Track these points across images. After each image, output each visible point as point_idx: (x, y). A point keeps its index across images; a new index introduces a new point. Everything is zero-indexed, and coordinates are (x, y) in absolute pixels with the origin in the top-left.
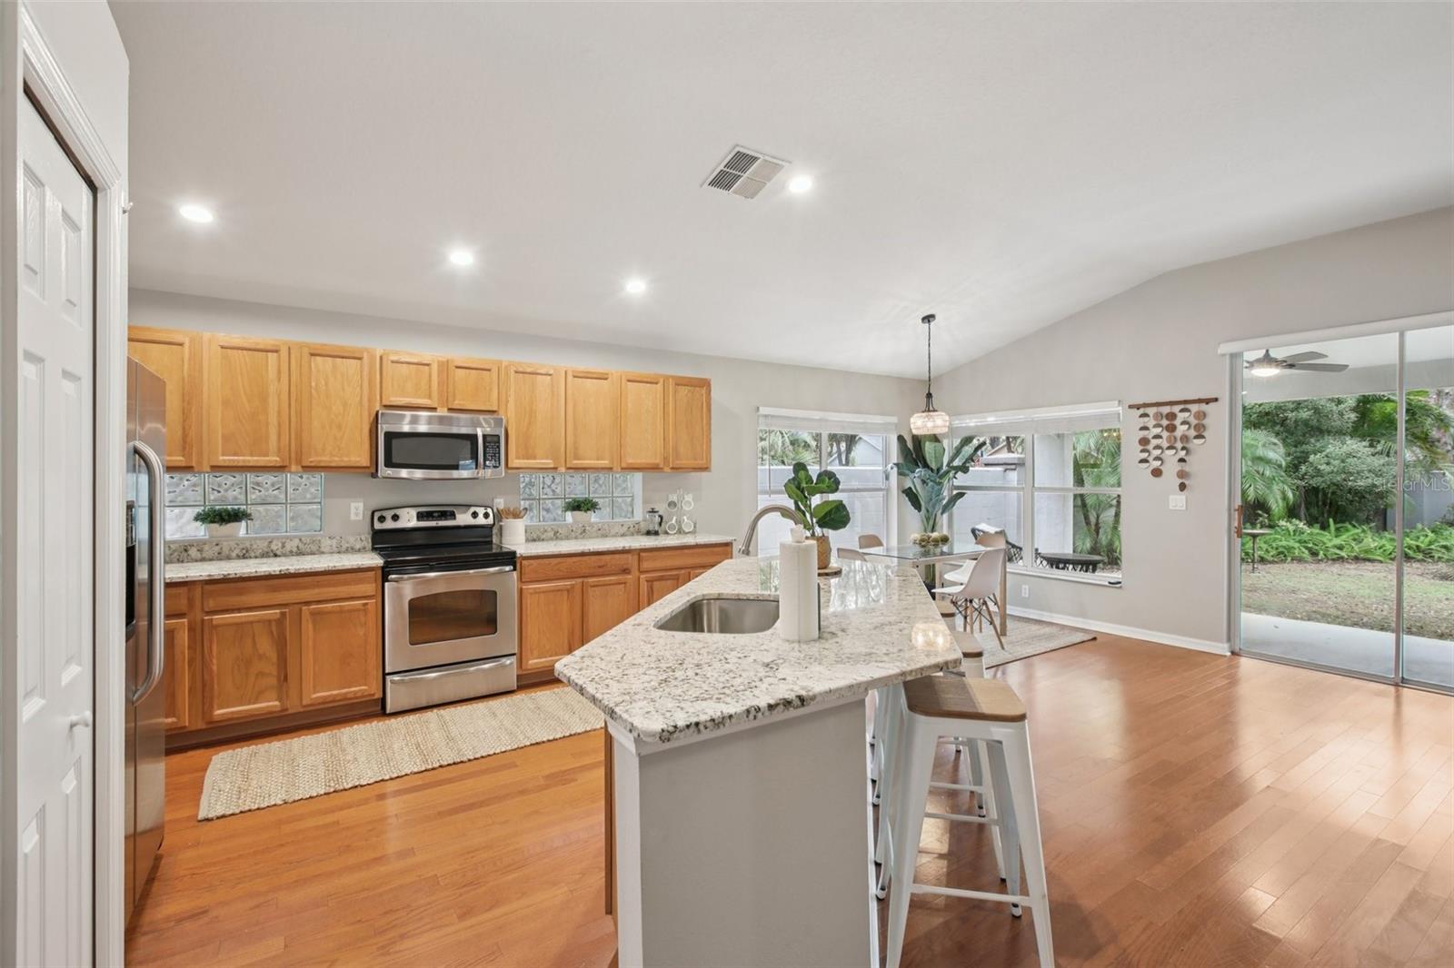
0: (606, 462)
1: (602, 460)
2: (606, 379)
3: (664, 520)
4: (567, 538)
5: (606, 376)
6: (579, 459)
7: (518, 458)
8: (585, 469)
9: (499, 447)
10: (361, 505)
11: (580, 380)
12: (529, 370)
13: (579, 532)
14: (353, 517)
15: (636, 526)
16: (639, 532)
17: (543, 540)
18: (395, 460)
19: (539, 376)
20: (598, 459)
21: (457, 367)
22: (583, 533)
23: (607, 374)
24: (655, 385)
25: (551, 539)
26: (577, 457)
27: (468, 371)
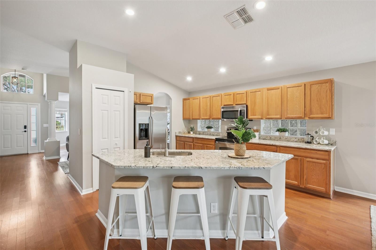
0: (279, 116)
1: (278, 115)
2: (279, 89)
3: (314, 138)
4: (274, 140)
5: (279, 88)
6: (269, 116)
7: (251, 116)
8: (272, 118)
9: (244, 113)
10: (227, 127)
11: (270, 91)
12: (254, 91)
13: (279, 139)
14: (225, 129)
15: (302, 139)
16: (303, 141)
17: (266, 139)
18: (224, 117)
19: (257, 92)
20: (276, 115)
21: (237, 94)
22: (280, 139)
23: (279, 87)
24: (301, 87)
25: (269, 140)
26: (268, 115)
27: (239, 94)
